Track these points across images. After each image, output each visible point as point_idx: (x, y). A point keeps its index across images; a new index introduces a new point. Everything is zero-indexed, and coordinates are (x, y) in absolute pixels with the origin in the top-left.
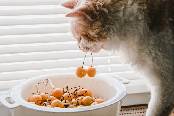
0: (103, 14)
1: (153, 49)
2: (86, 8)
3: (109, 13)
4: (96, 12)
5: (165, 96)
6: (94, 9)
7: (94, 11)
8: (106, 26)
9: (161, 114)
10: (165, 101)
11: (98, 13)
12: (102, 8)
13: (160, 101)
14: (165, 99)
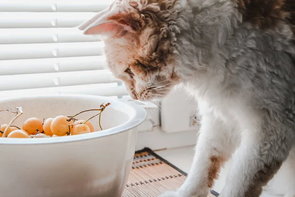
0: (152, 14)
1: (253, 59)
2: (119, 12)
3: (162, 9)
4: (137, 16)
5: (266, 144)
6: (133, 10)
7: (133, 14)
8: (163, 30)
9: (256, 175)
10: (266, 152)
11: (143, 15)
12: (148, 4)
13: (256, 153)
14: (267, 150)
